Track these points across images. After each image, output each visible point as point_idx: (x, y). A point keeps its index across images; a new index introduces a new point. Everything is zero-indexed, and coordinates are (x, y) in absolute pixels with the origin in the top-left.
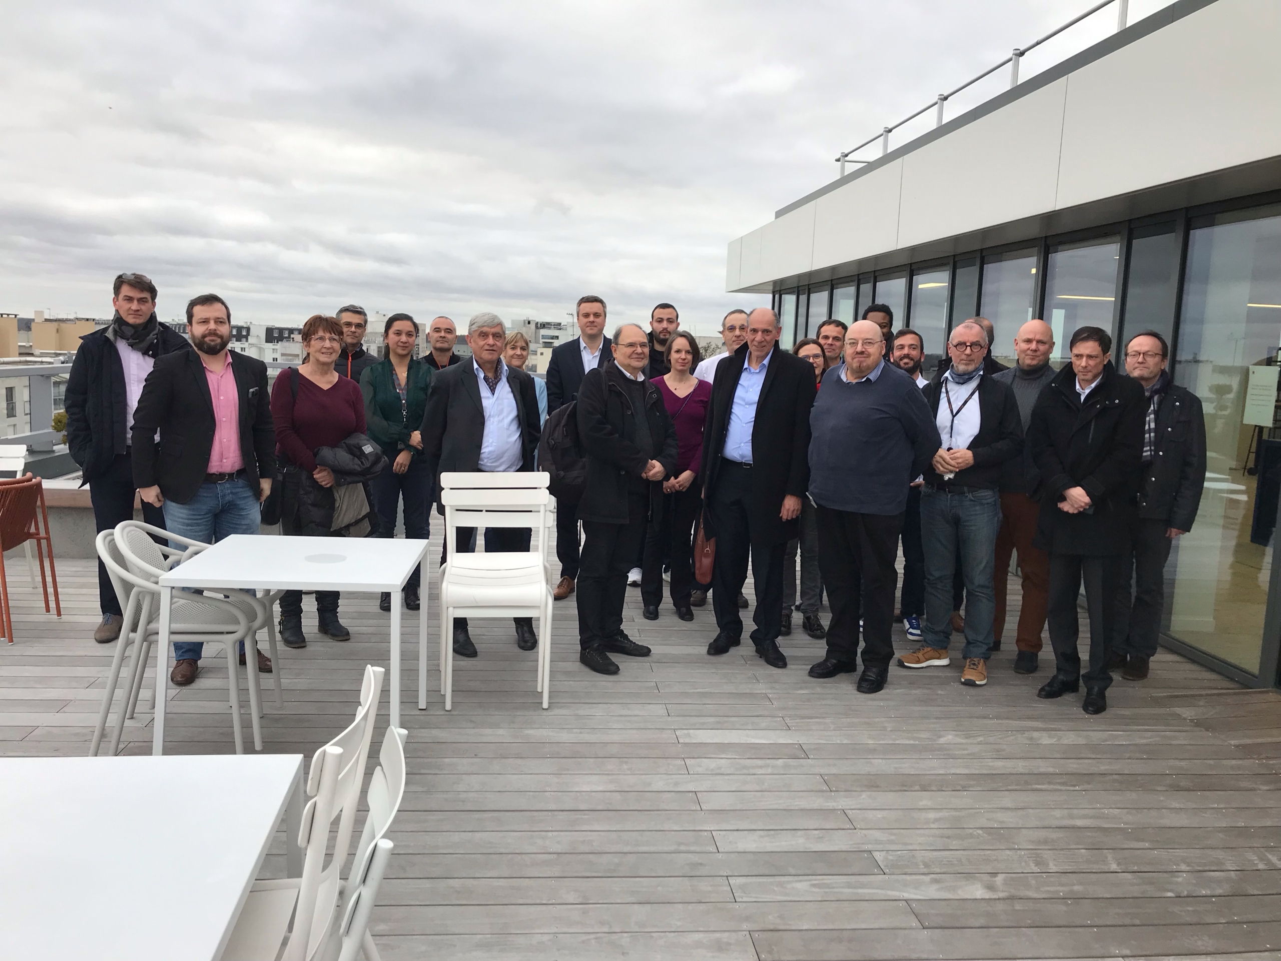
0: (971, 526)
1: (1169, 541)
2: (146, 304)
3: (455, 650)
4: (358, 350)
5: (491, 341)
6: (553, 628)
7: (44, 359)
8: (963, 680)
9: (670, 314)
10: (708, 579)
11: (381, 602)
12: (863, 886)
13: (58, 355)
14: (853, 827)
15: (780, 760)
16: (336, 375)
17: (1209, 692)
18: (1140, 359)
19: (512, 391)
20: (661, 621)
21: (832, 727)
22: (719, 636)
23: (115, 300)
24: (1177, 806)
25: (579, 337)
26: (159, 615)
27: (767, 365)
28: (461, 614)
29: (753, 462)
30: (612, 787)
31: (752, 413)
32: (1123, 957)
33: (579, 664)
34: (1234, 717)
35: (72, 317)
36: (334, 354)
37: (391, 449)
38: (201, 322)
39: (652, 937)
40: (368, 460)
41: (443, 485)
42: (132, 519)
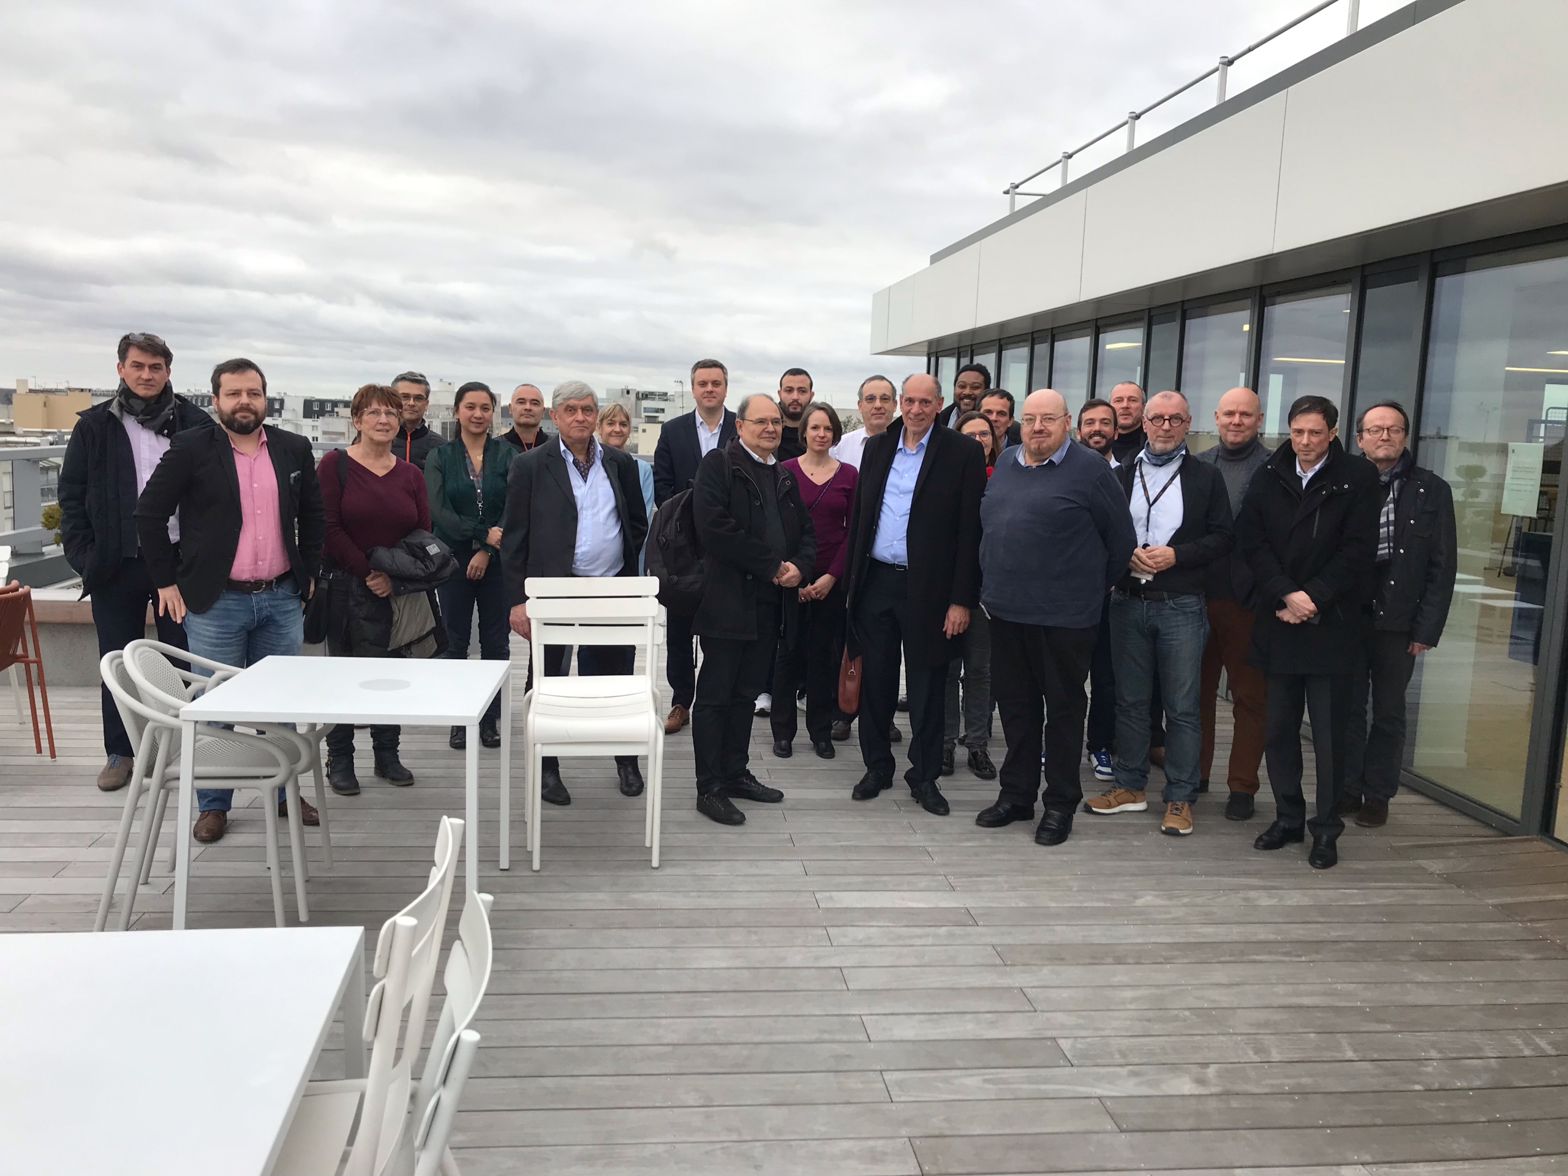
0: (1172, 640)
1: (1413, 658)
2: (161, 372)
3: (544, 797)
4: (419, 428)
5: (580, 416)
6: (664, 769)
7: (29, 440)
8: (1164, 828)
9: (802, 381)
10: (854, 707)
11: (451, 738)
12: (1047, 1081)
13: (45, 434)
14: (1033, 1009)
15: (944, 929)
16: (394, 458)
17: (1461, 840)
18: (1385, 436)
19: (609, 477)
20: (797, 758)
21: (1006, 886)
22: (866, 776)
23: (120, 366)
24: (1425, 979)
25: (695, 410)
26: (180, 755)
27: (926, 445)
28: (551, 752)
29: (909, 563)
30: (738, 963)
31: (908, 504)
32: (1362, 1164)
33: (695, 812)
34: (1491, 871)
35: (62, 387)
36: (391, 432)
37: (463, 549)
38: (230, 394)
39: (791, 1146)
40: (434, 564)
41: (527, 593)
42: (143, 637)
